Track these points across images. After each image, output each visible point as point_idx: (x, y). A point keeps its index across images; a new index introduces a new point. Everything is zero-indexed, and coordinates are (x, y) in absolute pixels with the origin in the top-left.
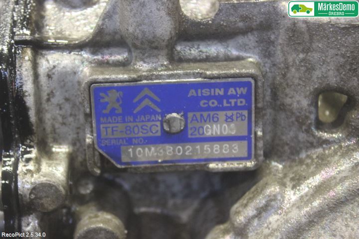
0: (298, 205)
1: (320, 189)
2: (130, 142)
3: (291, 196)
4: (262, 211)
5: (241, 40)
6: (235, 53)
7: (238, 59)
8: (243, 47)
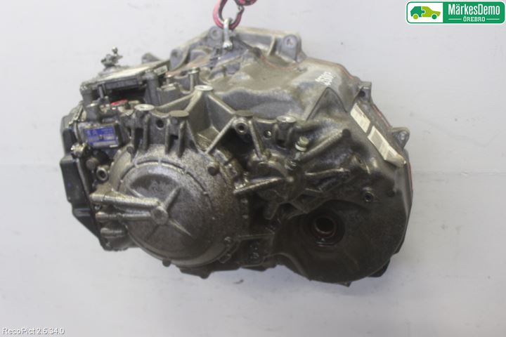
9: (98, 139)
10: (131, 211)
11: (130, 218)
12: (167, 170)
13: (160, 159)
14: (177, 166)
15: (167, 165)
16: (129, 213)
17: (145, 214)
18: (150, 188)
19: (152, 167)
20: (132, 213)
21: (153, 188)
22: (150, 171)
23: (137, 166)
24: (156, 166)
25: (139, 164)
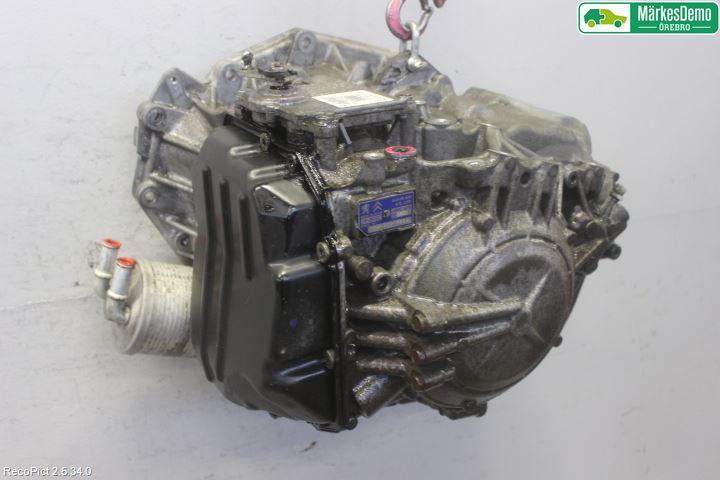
0: (438, 237)
1: (444, 230)
2: (371, 224)
3: (433, 236)
4: (423, 243)
5: (403, 176)
6: (400, 181)
7: (402, 184)
8: (404, 179)
9: (380, 218)
10: (477, 330)
11: (480, 340)
12: (540, 248)
13: (529, 232)
14: (547, 239)
15: (538, 241)
16: (476, 333)
17: (502, 326)
18: (513, 282)
19: (521, 248)
20: (481, 332)
21: (517, 280)
22: (519, 254)
23: (496, 251)
24: (526, 245)
25: (498, 246)
